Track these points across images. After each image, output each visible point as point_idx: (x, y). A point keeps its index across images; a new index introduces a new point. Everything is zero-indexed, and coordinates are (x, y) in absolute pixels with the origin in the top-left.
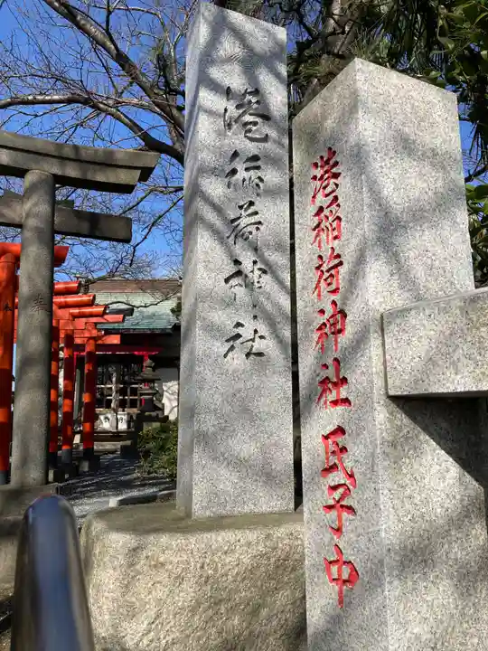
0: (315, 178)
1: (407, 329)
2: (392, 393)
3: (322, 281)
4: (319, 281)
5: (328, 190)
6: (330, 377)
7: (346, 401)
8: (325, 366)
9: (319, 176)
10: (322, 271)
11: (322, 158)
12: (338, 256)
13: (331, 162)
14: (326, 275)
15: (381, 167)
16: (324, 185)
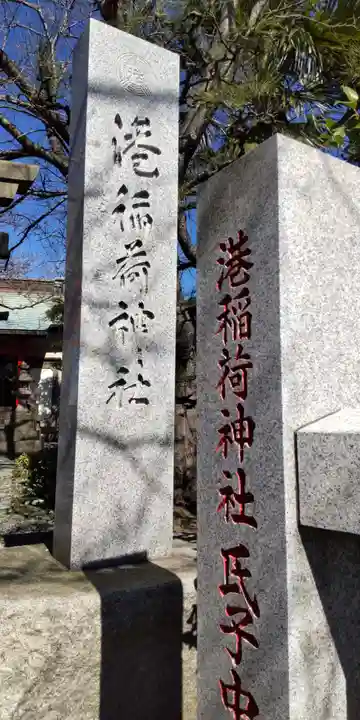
0: (221, 261)
1: (324, 455)
2: (304, 522)
3: (227, 379)
4: (223, 379)
5: (237, 279)
6: (234, 488)
7: (252, 521)
8: (228, 475)
9: (226, 260)
10: (227, 368)
11: (231, 240)
12: (247, 356)
13: (243, 249)
14: (232, 373)
15: (299, 262)
16: (232, 271)
